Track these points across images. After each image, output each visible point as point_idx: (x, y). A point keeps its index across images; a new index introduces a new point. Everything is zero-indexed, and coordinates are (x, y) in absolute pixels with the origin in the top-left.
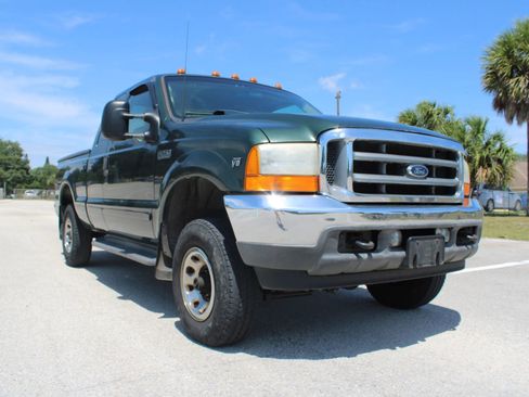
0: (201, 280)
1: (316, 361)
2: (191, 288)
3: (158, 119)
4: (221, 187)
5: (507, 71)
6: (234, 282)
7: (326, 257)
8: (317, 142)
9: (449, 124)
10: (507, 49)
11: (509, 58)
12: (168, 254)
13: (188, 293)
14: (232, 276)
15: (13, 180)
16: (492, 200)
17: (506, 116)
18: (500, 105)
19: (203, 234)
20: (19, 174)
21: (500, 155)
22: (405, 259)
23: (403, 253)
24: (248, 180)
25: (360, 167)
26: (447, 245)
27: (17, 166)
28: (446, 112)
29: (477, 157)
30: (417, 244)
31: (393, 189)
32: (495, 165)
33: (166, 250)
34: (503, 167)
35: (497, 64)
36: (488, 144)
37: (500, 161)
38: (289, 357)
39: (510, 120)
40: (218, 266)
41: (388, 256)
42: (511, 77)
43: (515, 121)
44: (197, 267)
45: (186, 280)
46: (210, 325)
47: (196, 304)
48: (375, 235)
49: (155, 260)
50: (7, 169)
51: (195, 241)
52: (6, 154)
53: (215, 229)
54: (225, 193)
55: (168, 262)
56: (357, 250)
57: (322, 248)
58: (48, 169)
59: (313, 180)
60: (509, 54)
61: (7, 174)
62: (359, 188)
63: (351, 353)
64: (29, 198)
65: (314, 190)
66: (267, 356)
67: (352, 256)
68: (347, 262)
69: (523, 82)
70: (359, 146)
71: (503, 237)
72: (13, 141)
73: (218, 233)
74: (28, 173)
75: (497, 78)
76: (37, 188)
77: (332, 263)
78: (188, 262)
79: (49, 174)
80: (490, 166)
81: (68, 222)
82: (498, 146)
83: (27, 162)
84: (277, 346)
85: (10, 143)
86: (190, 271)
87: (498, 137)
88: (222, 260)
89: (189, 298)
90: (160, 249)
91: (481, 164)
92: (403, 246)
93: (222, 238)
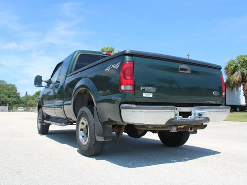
15: (12, 103)
20: (15, 100)
27: (14, 96)
50: (9, 97)
52: (9, 90)
61: (9, 99)
72: (12, 84)
74: (19, 99)
76: (23, 106)
79: (28, 100)
83: (19, 94)
85: (11, 85)
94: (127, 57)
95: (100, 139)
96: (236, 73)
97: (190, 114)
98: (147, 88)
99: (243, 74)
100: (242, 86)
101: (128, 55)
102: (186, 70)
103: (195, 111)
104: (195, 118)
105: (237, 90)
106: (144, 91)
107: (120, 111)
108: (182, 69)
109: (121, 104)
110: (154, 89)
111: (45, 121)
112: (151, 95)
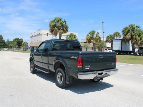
20: (2, 44)
27: (2, 42)
58: (9, 42)
64: (6, 51)
74: (4, 44)
83: (4, 40)
94: (80, 55)
95: (68, 83)
96: (128, 34)
97: (102, 73)
98: (87, 66)
99: (131, 35)
100: (131, 41)
101: (80, 54)
102: (101, 57)
103: (104, 72)
104: (104, 75)
105: (128, 43)
106: (86, 67)
107: (77, 75)
108: (100, 57)
109: (77, 72)
110: (89, 66)
111: (36, 68)
112: (88, 69)
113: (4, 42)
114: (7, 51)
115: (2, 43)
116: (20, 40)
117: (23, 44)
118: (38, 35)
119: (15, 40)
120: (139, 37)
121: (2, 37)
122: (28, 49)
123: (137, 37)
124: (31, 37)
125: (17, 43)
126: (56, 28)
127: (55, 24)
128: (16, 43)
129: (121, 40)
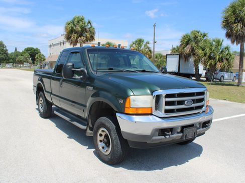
0: (105, 140)
1: (148, 172)
2: (101, 141)
3: (86, 71)
4: (116, 110)
5: (233, 20)
6: (119, 144)
7: (154, 138)
8: (152, 95)
9: (205, 41)
10: (234, 9)
11: (234, 14)
12: (91, 126)
13: (100, 143)
14: (119, 142)
16: (223, 76)
17: (231, 41)
18: (228, 35)
19: (107, 124)
20: (3, 56)
21: (228, 57)
22: (182, 136)
23: (181, 134)
24: (126, 109)
25: (167, 104)
26: (198, 129)
28: (205, 35)
29: (218, 57)
30: (187, 131)
31: (179, 110)
32: (225, 61)
33: (90, 125)
34: (228, 62)
35: (228, 16)
36: (222, 51)
37: (227, 59)
38: (138, 170)
39: (233, 42)
40: (113, 138)
41: (176, 136)
42: (235, 23)
43: (235, 43)
44: (104, 134)
45: (99, 138)
46: (110, 157)
47: (103, 148)
48: (171, 130)
49: (86, 127)
51: (103, 125)
53: (112, 123)
54: (117, 112)
55: (91, 129)
56: (165, 135)
57: (153, 135)
58: (17, 54)
59: (150, 109)
60: (234, 12)
62: (167, 111)
63: (161, 168)
64: (9, 68)
65: (150, 113)
66: (131, 169)
67: (163, 137)
68: (162, 139)
69: (240, 26)
70: (168, 96)
71: (225, 100)
73: (113, 125)
74: (7, 56)
75: (228, 23)
76: (11, 62)
77: (156, 140)
78: (100, 132)
79: (17, 56)
80: (223, 61)
81: (41, 99)
82: (227, 52)
83: (7, 50)
84: (133, 164)
86: (101, 135)
87: (227, 48)
88: (114, 135)
89: (101, 145)
90: (88, 124)
91: (219, 61)
92: (182, 131)
93: (114, 127)
96: (187, 46)
113: (7, 54)
114: (11, 68)
115: (2, 54)
116: (35, 50)
117: (37, 58)
118: (60, 43)
119: (27, 50)
120: (203, 52)
121: (4, 45)
122: (47, 66)
123: (201, 51)
124: (50, 46)
125: (30, 55)
126: (75, 33)
127: (73, 28)
128: (27, 55)
129: (178, 56)
